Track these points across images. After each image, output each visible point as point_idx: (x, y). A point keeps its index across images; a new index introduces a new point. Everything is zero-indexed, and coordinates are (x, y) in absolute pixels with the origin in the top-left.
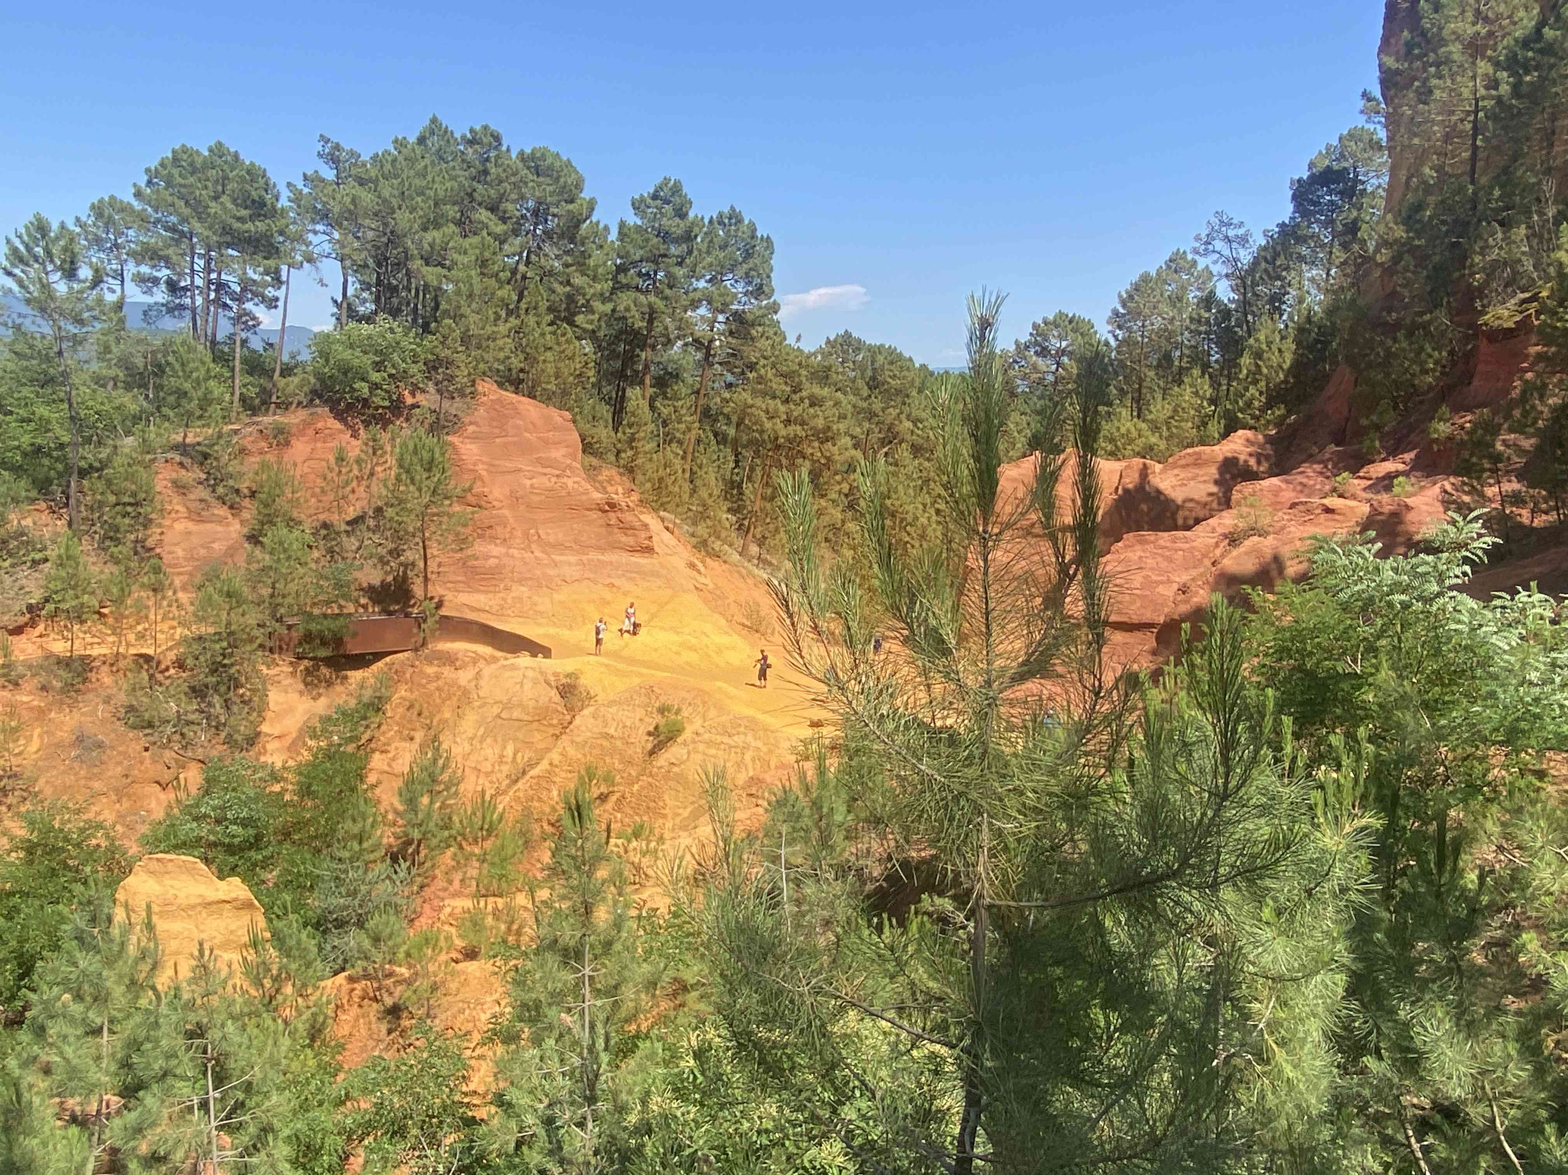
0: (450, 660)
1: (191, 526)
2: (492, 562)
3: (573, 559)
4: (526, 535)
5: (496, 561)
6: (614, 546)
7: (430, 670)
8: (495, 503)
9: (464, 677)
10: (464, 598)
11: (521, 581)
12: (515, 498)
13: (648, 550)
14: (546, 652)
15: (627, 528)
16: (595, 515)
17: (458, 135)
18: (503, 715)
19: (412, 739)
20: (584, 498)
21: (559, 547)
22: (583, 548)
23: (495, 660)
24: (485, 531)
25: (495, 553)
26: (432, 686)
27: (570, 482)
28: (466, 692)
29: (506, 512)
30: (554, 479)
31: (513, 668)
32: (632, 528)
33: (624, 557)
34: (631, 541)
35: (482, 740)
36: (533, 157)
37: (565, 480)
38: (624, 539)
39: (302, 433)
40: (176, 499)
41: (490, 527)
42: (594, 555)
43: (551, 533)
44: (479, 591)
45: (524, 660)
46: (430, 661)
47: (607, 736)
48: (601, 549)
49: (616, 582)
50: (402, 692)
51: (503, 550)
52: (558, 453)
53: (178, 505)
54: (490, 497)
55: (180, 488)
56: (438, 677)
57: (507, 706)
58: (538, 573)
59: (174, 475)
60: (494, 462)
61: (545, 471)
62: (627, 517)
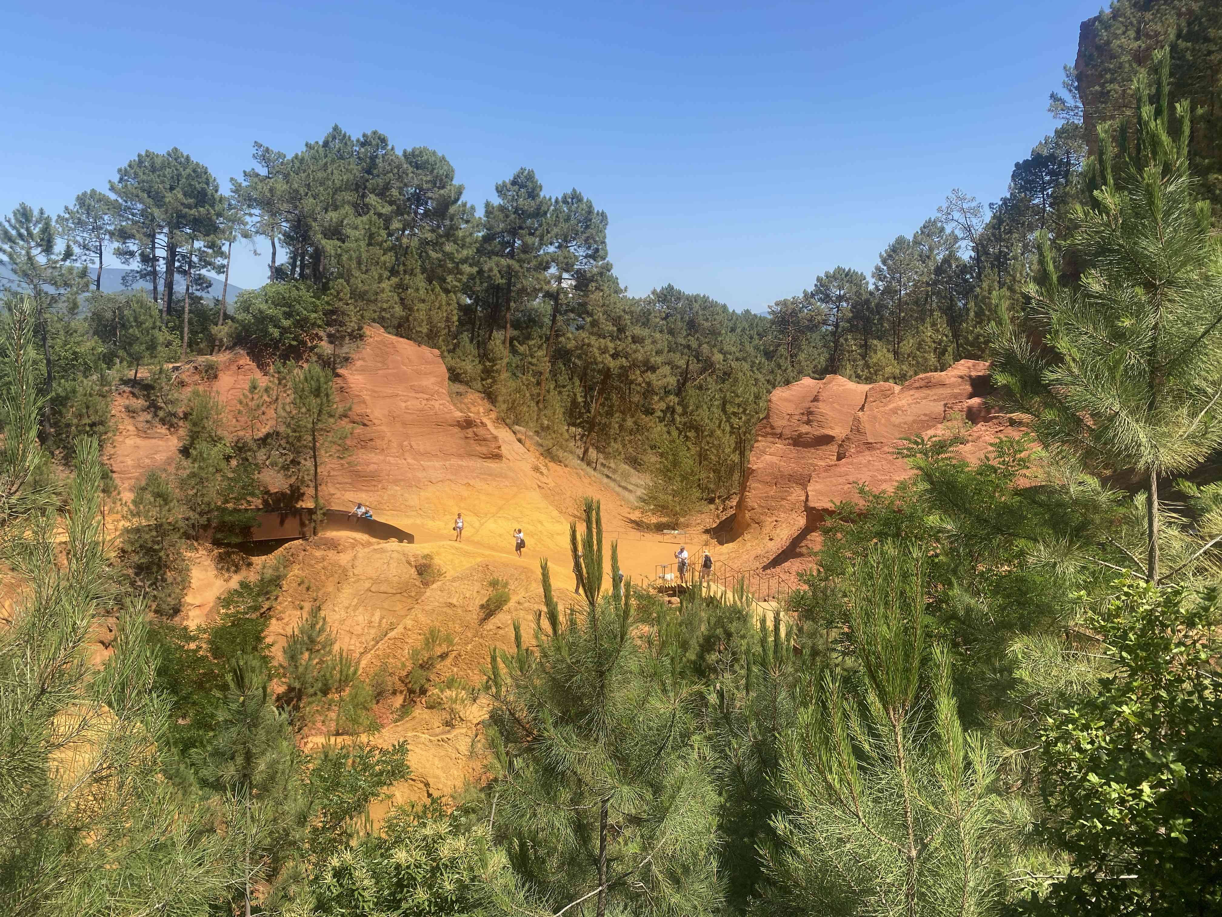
0: (333, 545)
1: (139, 441)
2: (372, 467)
3: (437, 464)
4: (401, 446)
5: (376, 466)
6: (471, 455)
7: (318, 554)
8: (376, 421)
9: (344, 558)
10: (350, 496)
11: (396, 482)
12: (393, 418)
13: (497, 457)
14: (410, 538)
15: (480, 440)
16: (456, 430)
17: (354, 138)
18: (373, 589)
19: (301, 608)
20: (448, 416)
21: (426, 455)
22: (447, 455)
23: (370, 544)
24: (366, 443)
25: (374, 460)
26: (319, 566)
27: (437, 405)
28: (345, 571)
29: (384, 428)
30: (424, 402)
31: (382, 551)
32: (485, 440)
33: (479, 463)
34: (484, 450)
35: (356, 608)
36: (413, 154)
37: (433, 403)
38: (478, 448)
39: (228, 367)
40: (127, 420)
41: (371, 440)
42: (455, 461)
43: (421, 444)
44: (362, 490)
45: (393, 544)
46: (318, 546)
47: (451, 605)
48: (460, 456)
49: (472, 482)
50: (296, 571)
51: (382, 458)
52: (429, 382)
53: (128, 426)
54: (371, 417)
55: (131, 411)
56: (324, 559)
57: (376, 581)
58: (410, 475)
59: (127, 402)
60: (376, 389)
61: (418, 395)
62: (481, 431)
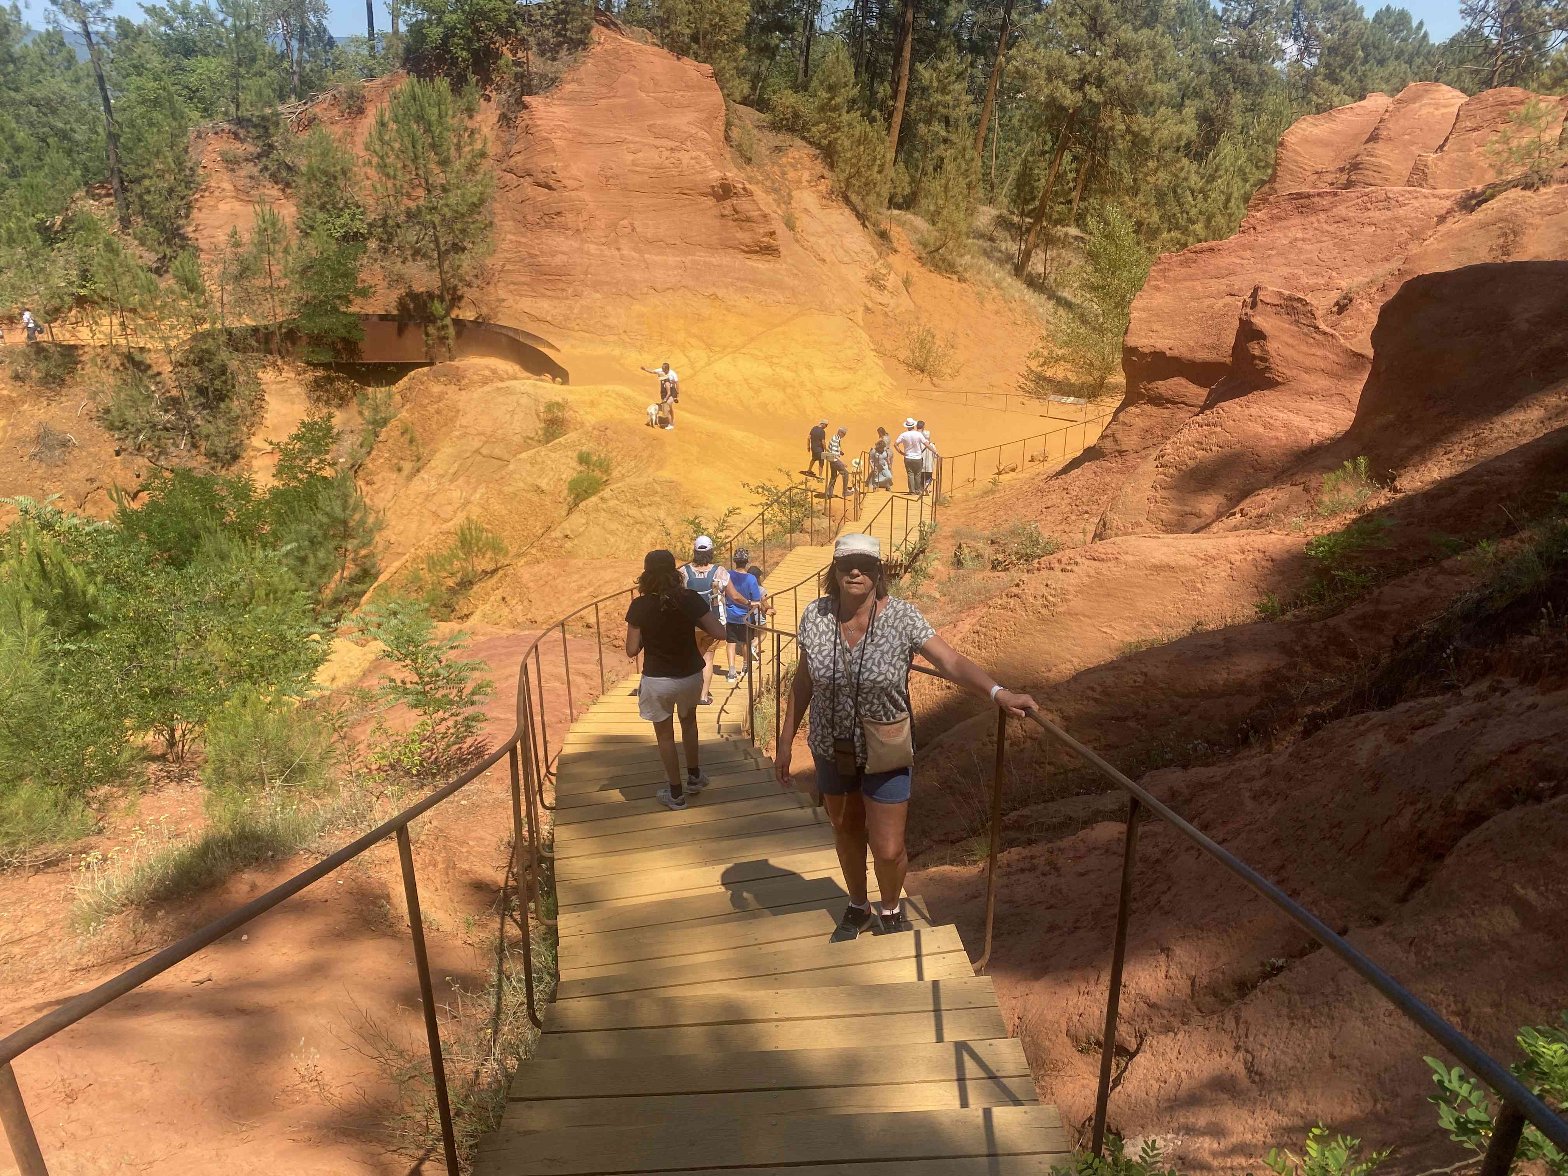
0: (460, 377)
1: (238, 206)
2: (559, 259)
3: (672, 260)
4: (614, 227)
5: (565, 258)
6: (726, 246)
7: (436, 389)
8: (566, 182)
10: (526, 304)
11: (596, 286)
12: (606, 179)
13: (768, 251)
15: (743, 220)
16: (710, 202)
18: (484, 451)
19: (400, 470)
20: (699, 178)
21: (657, 243)
22: (691, 246)
24: (553, 219)
25: (564, 248)
26: (432, 409)
27: (685, 157)
29: (585, 195)
30: (666, 153)
32: (748, 220)
33: (738, 260)
34: (745, 237)
37: (680, 155)
38: (739, 235)
40: (226, 176)
41: (559, 213)
42: (702, 256)
43: (650, 225)
44: (544, 296)
45: (527, 383)
48: (710, 248)
49: (721, 293)
50: (404, 412)
51: (576, 244)
52: (685, 120)
53: (223, 182)
54: (560, 175)
55: (231, 163)
56: (440, 398)
57: (490, 439)
58: (620, 276)
59: (225, 147)
60: (589, 130)
61: (658, 142)
62: (744, 204)
